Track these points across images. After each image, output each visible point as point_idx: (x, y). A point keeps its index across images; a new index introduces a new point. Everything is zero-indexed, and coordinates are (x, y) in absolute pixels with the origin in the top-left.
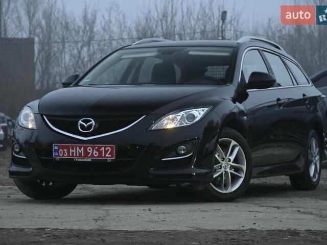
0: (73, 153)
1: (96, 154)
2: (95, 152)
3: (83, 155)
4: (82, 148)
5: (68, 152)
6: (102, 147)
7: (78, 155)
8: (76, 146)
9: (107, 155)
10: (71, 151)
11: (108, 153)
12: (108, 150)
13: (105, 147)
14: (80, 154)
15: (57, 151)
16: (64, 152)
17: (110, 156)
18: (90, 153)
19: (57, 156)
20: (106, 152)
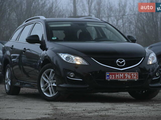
0: (117, 77)
1: (129, 77)
2: (129, 76)
3: (123, 78)
4: (123, 74)
5: (115, 76)
6: (132, 73)
7: (120, 78)
8: (119, 73)
9: (135, 78)
12: (135, 75)
13: (134, 74)
14: (121, 77)
15: (108, 76)
17: (136, 78)
19: (108, 78)
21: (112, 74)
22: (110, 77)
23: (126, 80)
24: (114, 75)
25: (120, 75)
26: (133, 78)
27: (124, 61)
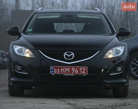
0: (63, 71)
1: (77, 72)
2: (76, 70)
3: (69, 72)
4: (69, 68)
5: (60, 71)
7: (66, 72)
8: (65, 68)
9: (83, 72)
10: (62, 70)
11: (84, 71)
12: (84, 69)
13: (82, 68)
14: (67, 72)
15: (53, 70)
16: (57, 71)
17: (85, 73)
18: (73, 71)
19: (53, 73)
20: (82, 70)
21: (57, 68)
22: (54, 71)
23: (73, 75)
24: (58, 69)
25: (66, 69)
26: (81, 72)
27: (73, 54)
